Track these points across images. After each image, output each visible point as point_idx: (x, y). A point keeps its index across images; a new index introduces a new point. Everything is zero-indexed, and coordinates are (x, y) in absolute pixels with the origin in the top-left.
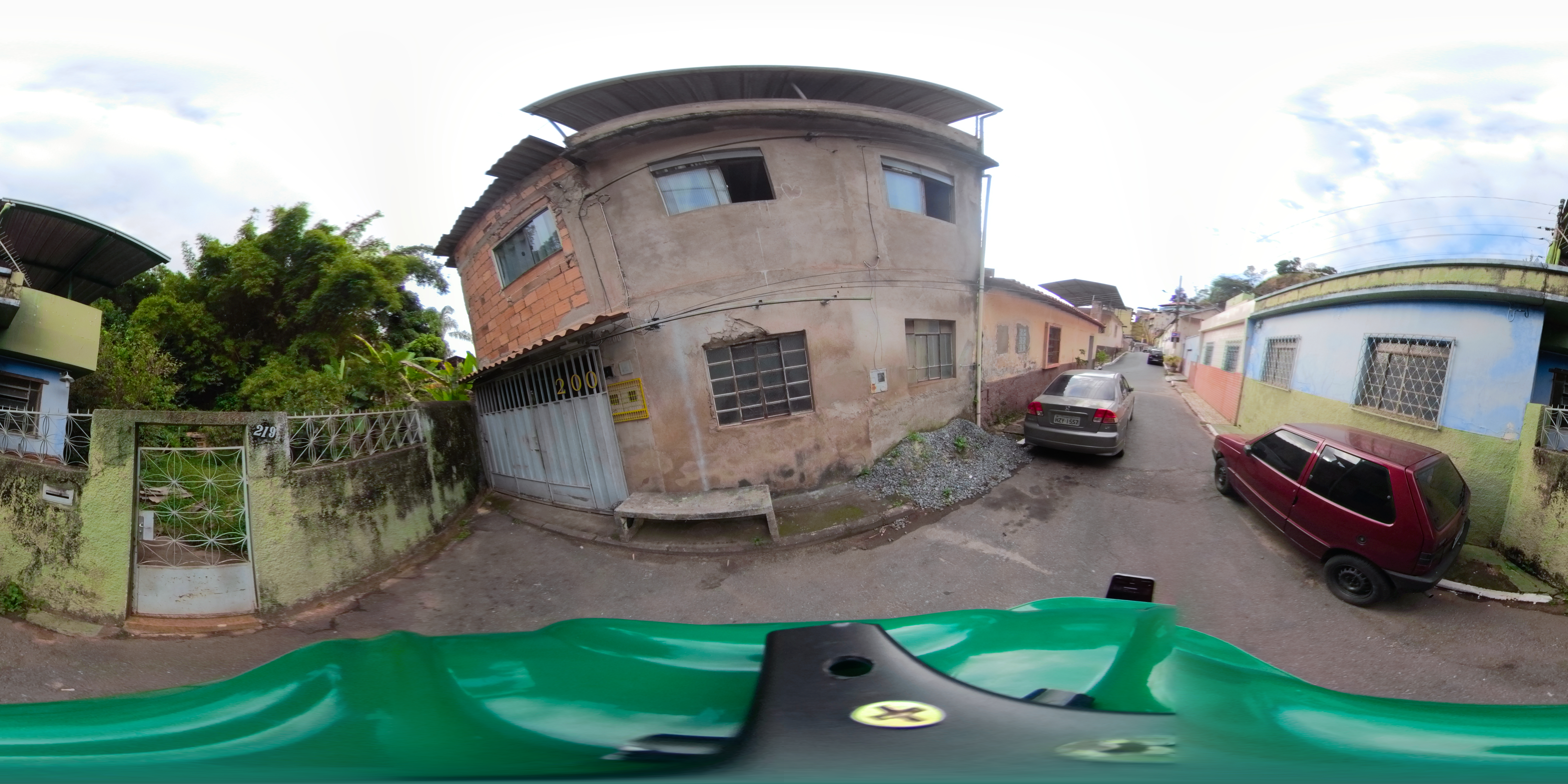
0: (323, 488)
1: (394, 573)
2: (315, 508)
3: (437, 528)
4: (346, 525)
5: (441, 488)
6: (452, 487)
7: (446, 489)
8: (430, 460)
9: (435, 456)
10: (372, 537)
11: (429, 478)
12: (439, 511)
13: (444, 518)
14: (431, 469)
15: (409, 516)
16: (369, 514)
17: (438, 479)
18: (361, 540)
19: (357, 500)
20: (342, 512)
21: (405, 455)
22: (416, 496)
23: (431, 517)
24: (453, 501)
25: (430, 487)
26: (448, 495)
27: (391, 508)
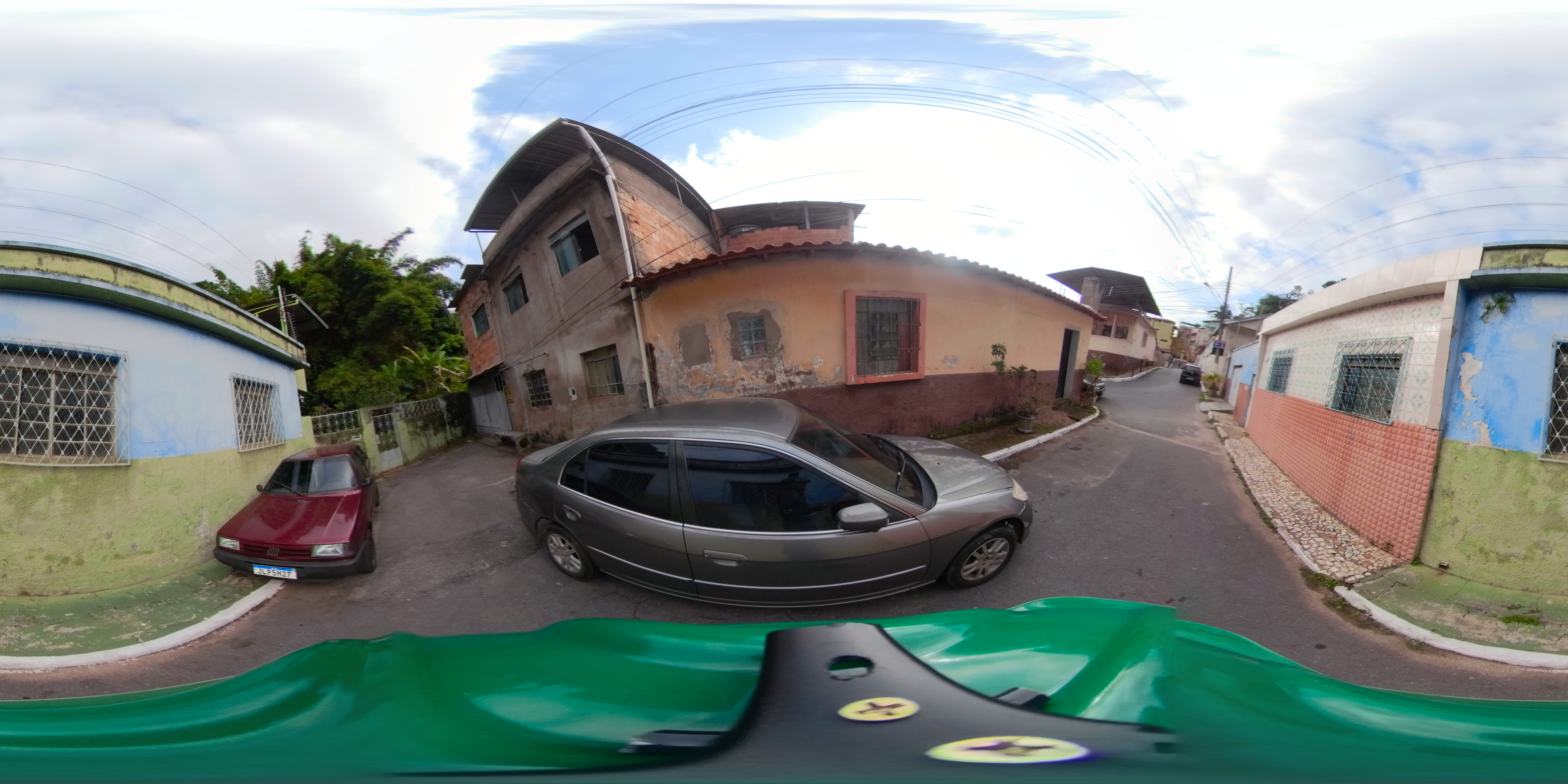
0: (412, 423)
1: (434, 454)
2: (411, 429)
3: (448, 443)
4: (419, 435)
5: (450, 428)
6: (455, 428)
7: (452, 428)
8: (445, 416)
9: (447, 415)
10: (427, 440)
11: (445, 423)
12: (449, 437)
13: (451, 440)
14: (446, 419)
15: (438, 435)
16: (425, 432)
17: (449, 424)
18: (424, 440)
19: (422, 427)
20: (418, 431)
21: (435, 414)
22: (440, 429)
23: (446, 438)
24: (455, 434)
25: (445, 426)
26: (453, 431)
27: (432, 431)
